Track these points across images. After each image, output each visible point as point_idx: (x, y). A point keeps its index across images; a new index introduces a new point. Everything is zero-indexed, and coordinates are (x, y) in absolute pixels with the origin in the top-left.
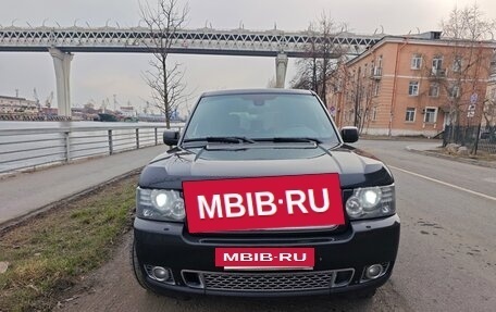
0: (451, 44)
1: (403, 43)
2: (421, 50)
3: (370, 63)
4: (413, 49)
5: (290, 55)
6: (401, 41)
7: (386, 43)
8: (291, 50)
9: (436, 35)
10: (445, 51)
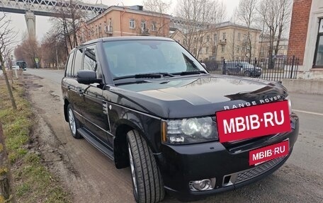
0: (150, 14)
1: (123, 11)
2: (134, 16)
3: (103, 23)
4: (130, 15)
5: (37, 13)
6: (122, 10)
7: (113, 10)
8: (37, 10)
9: (141, 8)
10: (147, 18)
